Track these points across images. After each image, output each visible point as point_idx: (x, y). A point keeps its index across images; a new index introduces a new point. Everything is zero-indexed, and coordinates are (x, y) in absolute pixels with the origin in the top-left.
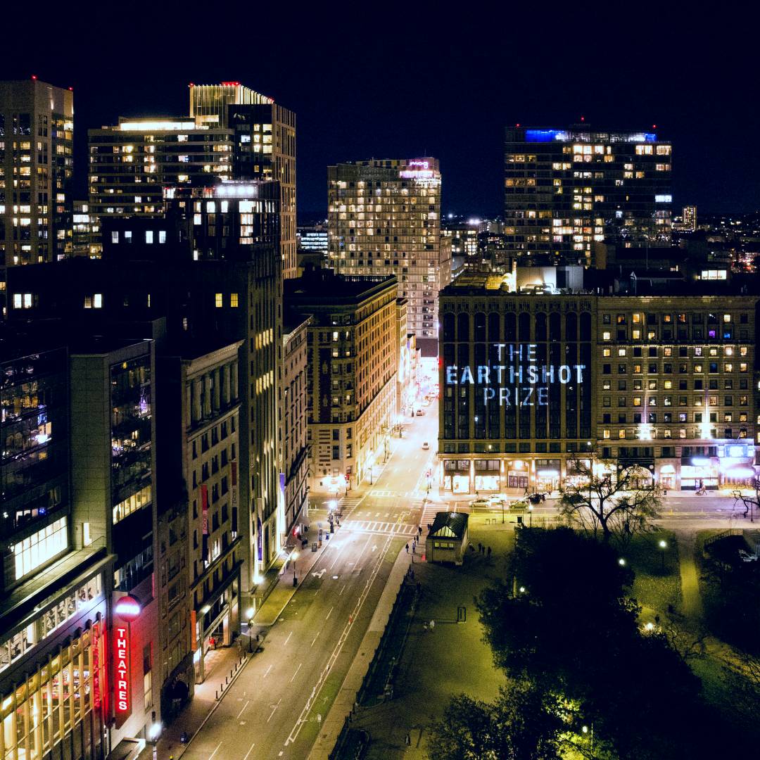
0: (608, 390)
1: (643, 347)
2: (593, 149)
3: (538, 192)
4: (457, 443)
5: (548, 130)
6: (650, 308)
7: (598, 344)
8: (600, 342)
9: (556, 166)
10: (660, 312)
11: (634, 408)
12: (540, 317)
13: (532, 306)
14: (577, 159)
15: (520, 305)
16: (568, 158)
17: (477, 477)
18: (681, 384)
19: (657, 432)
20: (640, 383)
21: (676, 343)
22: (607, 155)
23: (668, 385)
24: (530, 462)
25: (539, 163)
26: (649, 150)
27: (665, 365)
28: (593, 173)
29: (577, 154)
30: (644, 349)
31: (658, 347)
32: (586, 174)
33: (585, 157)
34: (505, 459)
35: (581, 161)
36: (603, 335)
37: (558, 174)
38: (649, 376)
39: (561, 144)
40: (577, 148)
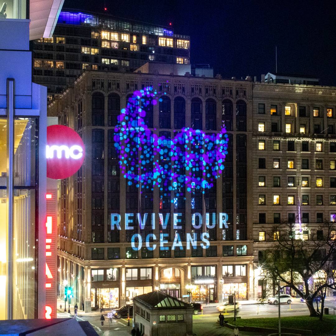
0: (262, 186)
1: (297, 140)
2: (120, 37)
3: (68, 76)
4: (106, 248)
5: (77, 13)
6: (303, 100)
7: (253, 135)
8: (255, 134)
9: (85, 50)
10: (312, 104)
11: (288, 207)
12: (196, 103)
13: (188, 90)
14: (105, 45)
15: (175, 88)
16: (97, 43)
17: (128, 288)
18: (331, 182)
19: (310, 233)
20: (293, 180)
21: (327, 138)
22: (133, 44)
23: (319, 183)
24: (185, 269)
25: (68, 46)
26: (170, 43)
27: (317, 160)
28: (120, 60)
29: (105, 40)
30: (297, 143)
31: (310, 140)
32: (113, 61)
33: (113, 44)
34: (160, 265)
35: (109, 47)
36: (258, 127)
37: (87, 58)
38: (302, 172)
39: (89, 29)
40: (105, 35)
